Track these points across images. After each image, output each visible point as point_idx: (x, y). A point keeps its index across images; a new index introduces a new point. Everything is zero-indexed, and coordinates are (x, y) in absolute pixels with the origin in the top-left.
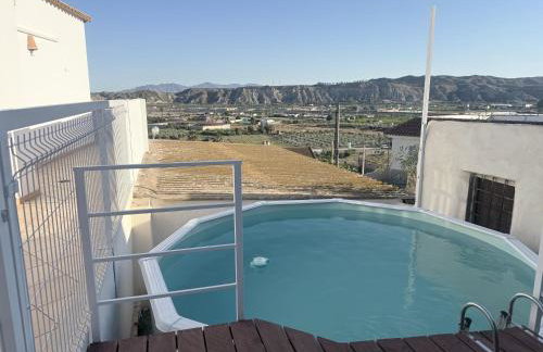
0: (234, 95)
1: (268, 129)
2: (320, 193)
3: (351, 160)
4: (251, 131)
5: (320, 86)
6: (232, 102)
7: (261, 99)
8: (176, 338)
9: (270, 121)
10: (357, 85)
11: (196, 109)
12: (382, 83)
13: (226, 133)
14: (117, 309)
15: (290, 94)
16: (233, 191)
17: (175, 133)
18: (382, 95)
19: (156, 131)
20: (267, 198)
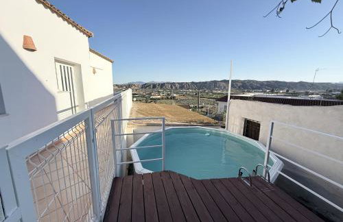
0: (162, 85)
1: (174, 98)
2: (192, 124)
3: (204, 110)
4: (168, 98)
5: (193, 83)
6: (161, 87)
7: (172, 87)
8: (143, 176)
9: (175, 95)
10: (206, 83)
11: (148, 90)
12: (215, 82)
13: (159, 99)
14: (122, 166)
15: (182, 85)
16: (162, 123)
17: (141, 99)
18: (215, 86)
19: (135, 99)
20: (173, 125)
